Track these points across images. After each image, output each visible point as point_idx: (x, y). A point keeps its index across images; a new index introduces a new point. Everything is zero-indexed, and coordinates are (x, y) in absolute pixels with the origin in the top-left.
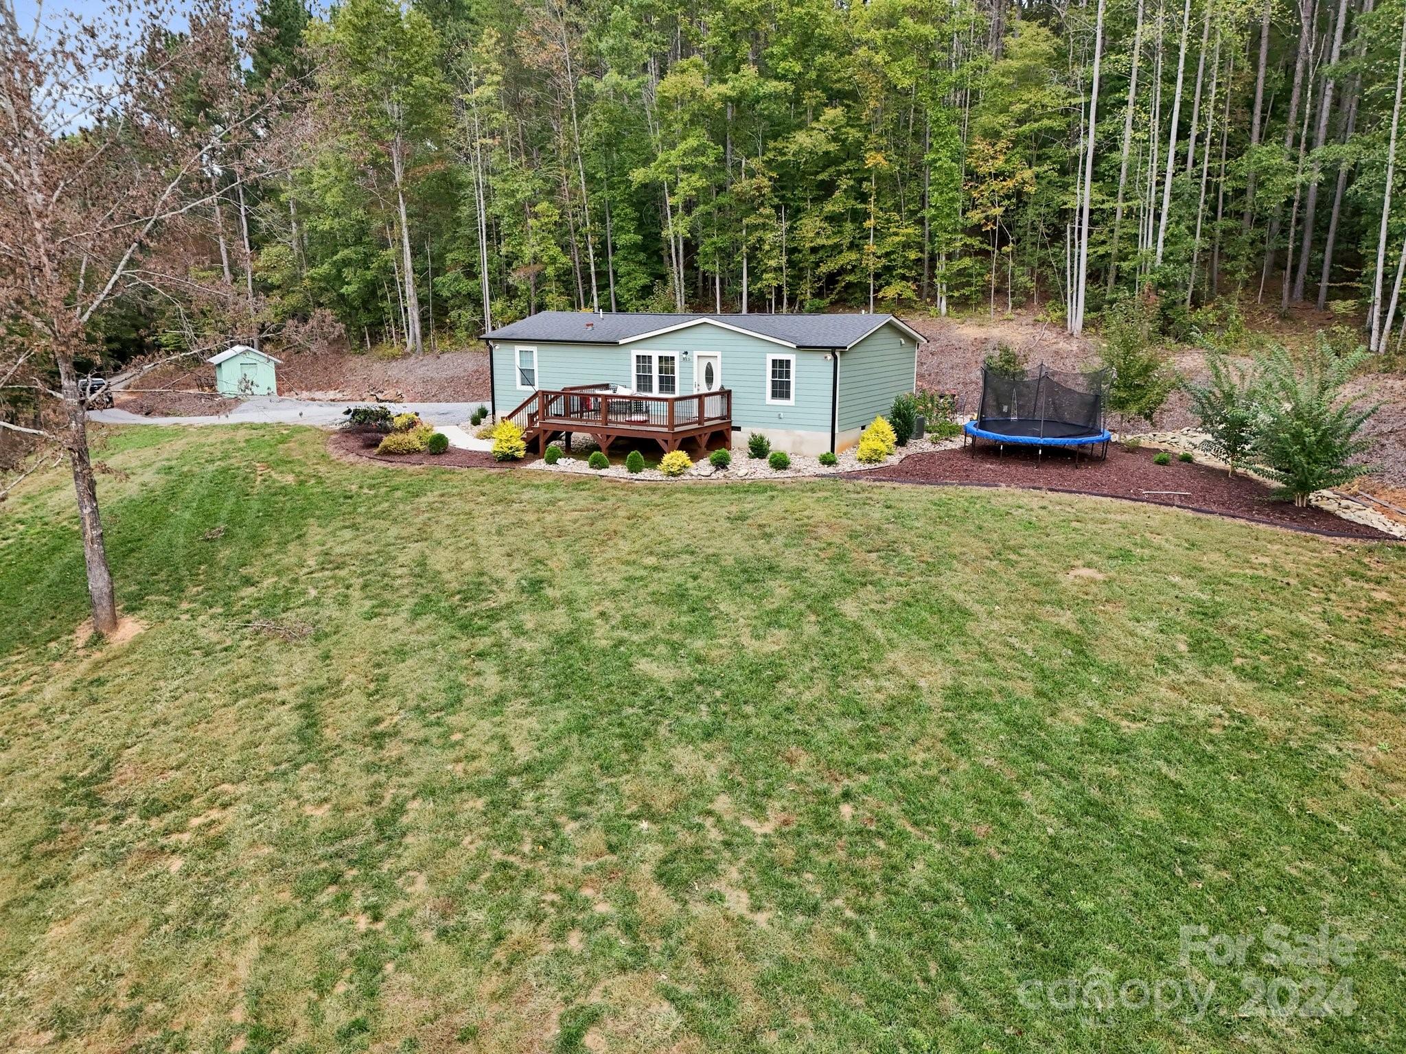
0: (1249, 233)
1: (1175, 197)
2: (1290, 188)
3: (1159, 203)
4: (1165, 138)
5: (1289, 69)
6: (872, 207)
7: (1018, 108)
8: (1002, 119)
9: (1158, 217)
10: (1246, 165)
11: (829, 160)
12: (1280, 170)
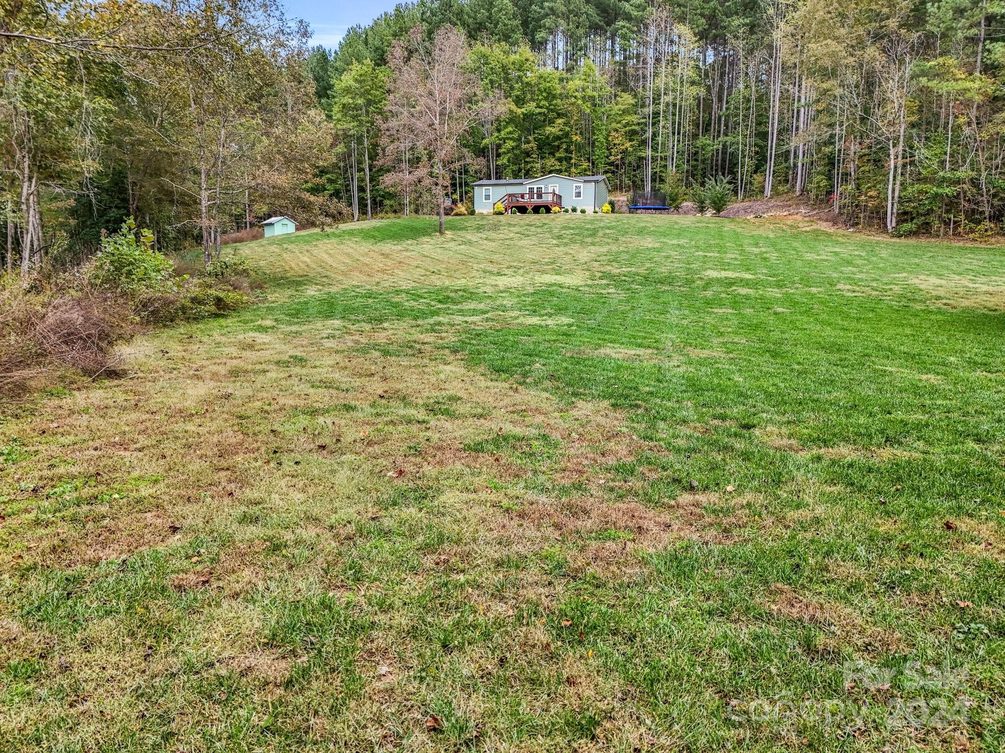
0: (700, 166)
1: (678, 152)
2: (713, 150)
3: (673, 154)
4: (674, 134)
5: (710, 114)
6: (573, 156)
7: (624, 122)
8: (619, 125)
9: (673, 159)
10: (699, 143)
11: (558, 138)
12: (709, 145)
